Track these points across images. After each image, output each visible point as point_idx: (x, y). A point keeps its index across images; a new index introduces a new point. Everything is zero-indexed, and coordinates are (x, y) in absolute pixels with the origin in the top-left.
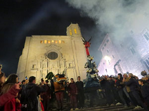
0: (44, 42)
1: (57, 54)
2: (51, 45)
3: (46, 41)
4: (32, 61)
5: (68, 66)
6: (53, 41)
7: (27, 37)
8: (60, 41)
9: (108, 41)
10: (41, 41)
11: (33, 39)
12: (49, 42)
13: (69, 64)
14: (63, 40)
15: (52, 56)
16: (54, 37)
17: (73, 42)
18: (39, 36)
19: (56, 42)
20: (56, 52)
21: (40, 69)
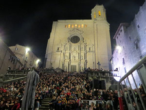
1: (79, 38)
2: (74, 29)
3: (69, 25)
4: (58, 45)
5: (88, 49)
6: (76, 25)
7: (54, 22)
8: (83, 25)
9: (121, 31)
10: (66, 26)
11: (59, 24)
12: (73, 27)
13: (90, 48)
14: (86, 24)
15: (75, 39)
16: (77, 21)
17: (95, 26)
18: (64, 21)
21: (63, 51)
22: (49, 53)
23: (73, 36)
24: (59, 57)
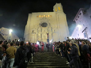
0: (39, 16)
2: (43, 18)
3: (40, 16)
4: (32, 28)
5: (53, 31)
6: (44, 16)
7: (29, 14)
8: (49, 16)
9: (81, 14)
10: (37, 16)
11: (33, 15)
12: (42, 17)
13: (55, 30)
14: (51, 15)
15: (44, 25)
16: (45, 13)
17: (57, 16)
18: (36, 13)
19: (47, 16)
20: (46, 23)
21: (37, 33)
22: (26, 34)
23: (43, 22)
24: (33, 37)
